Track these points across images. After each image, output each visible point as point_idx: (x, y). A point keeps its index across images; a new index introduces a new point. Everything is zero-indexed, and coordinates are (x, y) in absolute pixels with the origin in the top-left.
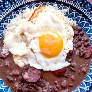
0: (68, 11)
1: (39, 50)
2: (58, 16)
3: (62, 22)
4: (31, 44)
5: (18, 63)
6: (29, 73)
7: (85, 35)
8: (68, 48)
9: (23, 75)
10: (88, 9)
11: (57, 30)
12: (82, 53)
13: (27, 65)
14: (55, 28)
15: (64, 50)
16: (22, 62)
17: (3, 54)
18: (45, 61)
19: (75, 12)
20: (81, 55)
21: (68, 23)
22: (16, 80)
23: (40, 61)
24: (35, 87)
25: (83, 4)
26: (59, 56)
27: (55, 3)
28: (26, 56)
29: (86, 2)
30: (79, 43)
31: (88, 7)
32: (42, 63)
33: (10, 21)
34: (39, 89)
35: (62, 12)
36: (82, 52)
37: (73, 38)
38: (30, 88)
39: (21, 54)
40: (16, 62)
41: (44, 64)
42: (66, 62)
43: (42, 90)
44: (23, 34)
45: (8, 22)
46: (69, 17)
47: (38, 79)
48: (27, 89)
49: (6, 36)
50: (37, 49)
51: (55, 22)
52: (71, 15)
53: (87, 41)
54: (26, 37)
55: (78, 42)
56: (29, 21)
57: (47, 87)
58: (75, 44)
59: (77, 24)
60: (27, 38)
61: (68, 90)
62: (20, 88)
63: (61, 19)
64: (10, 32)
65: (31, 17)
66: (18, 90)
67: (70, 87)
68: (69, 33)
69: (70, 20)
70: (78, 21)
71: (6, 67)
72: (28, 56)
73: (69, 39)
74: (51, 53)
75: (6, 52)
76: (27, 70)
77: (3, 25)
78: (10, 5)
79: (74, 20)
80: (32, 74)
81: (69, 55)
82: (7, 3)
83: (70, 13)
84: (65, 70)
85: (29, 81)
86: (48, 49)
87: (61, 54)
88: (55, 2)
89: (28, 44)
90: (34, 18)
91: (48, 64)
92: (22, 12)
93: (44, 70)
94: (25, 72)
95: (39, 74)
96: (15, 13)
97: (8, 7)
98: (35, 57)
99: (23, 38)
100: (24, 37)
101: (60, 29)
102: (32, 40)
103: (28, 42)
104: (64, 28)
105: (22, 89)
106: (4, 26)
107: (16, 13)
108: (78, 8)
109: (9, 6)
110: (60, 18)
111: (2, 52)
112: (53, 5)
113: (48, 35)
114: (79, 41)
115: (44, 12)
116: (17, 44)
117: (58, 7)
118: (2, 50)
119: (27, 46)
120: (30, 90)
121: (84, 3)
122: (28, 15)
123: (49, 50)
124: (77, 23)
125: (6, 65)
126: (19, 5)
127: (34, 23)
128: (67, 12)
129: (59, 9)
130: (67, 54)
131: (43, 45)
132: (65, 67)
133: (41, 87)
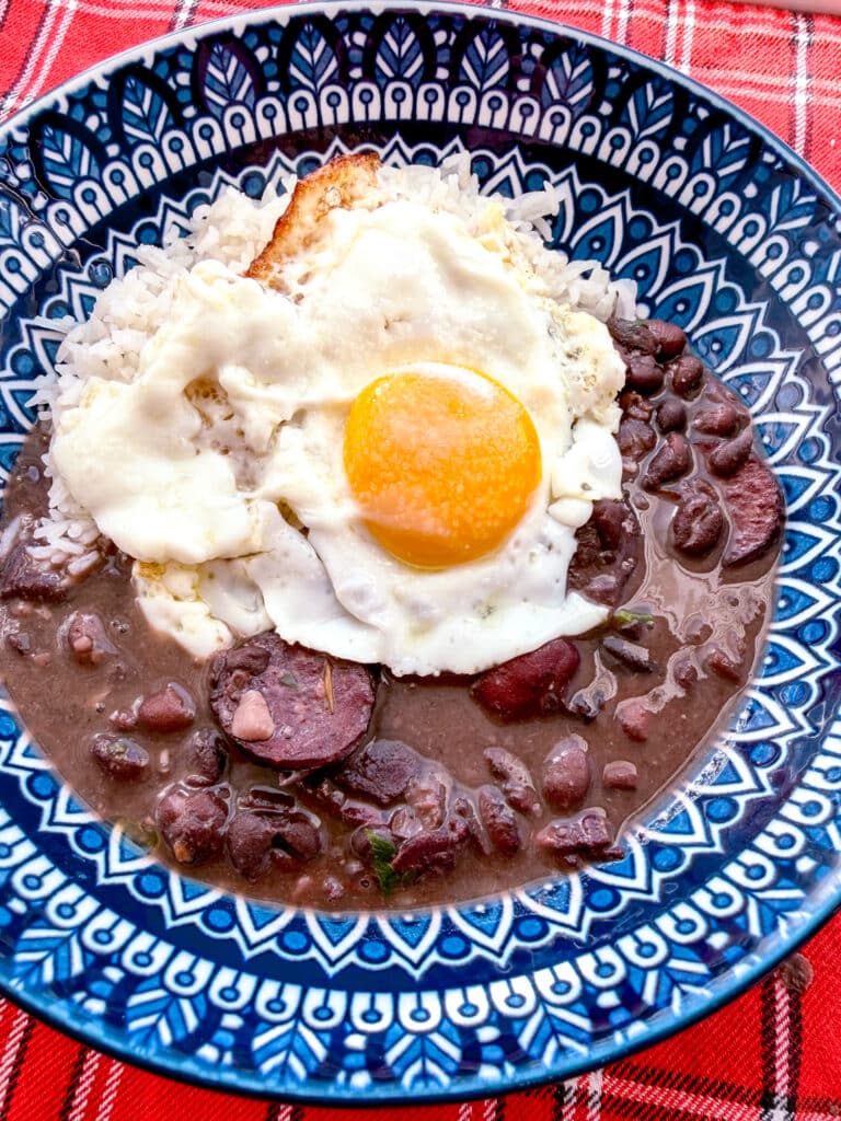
0: (562, 204)
1: (349, 509)
2: (485, 238)
3: (522, 283)
4: (279, 458)
5: (179, 626)
6: (273, 695)
7: (710, 387)
8: (585, 487)
9: (225, 714)
10: (722, 173)
11: (482, 351)
12: (696, 526)
13: (256, 638)
14: (464, 336)
15: (553, 500)
16: (211, 616)
17: (46, 566)
18: (399, 598)
19: (616, 212)
20: (691, 542)
21: (566, 293)
22: (164, 758)
23: (360, 595)
24: (327, 809)
25: (682, 134)
26: (516, 552)
27: (456, 149)
28: (242, 563)
29: (703, 113)
30: (669, 448)
31: (724, 153)
32: (379, 609)
33: (88, 303)
34: (361, 822)
35: (517, 214)
36: (698, 511)
37: (615, 412)
38: (286, 815)
39: (198, 548)
40: (160, 624)
41: (391, 619)
42: (575, 596)
43: (390, 826)
44: (204, 389)
45: (71, 312)
46: (572, 255)
47: (351, 735)
48: (267, 827)
49: (67, 414)
50: (332, 503)
51: (461, 281)
52: (590, 237)
53: (729, 429)
54: (237, 404)
55: (661, 442)
56: (248, 274)
57: (430, 800)
58: (638, 459)
59: (644, 311)
60: (242, 416)
61: (601, 812)
62: (203, 818)
63: (507, 261)
64: (95, 380)
65: (270, 245)
66: (193, 834)
67: (619, 793)
68: (583, 366)
69: (586, 275)
70: (645, 283)
71: (84, 660)
72: (255, 561)
73: (589, 416)
74: (448, 524)
75: (76, 549)
76: (254, 672)
77: (37, 336)
78: (84, 171)
79: (614, 277)
80: (298, 707)
81: (593, 539)
82: (61, 152)
83: (580, 219)
84: (564, 661)
85: (277, 755)
86: (418, 491)
87: (523, 532)
88: (457, 141)
89: (253, 464)
90: (291, 253)
91: (423, 620)
92: (185, 233)
93: (397, 672)
94: (242, 684)
95: (360, 697)
96: (131, 238)
97: (68, 182)
98: (316, 564)
99: (206, 419)
100: (217, 412)
101: (507, 342)
102: (285, 429)
103: (248, 449)
104: (542, 331)
105: (222, 830)
106: (44, 342)
107: (138, 236)
108: (645, 175)
109: (78, 180)
110: (505, 253)
111: (37, 552)
112: (435, 162)
113: (410, 379)
114: (665, 431)
115: (371, 210)
116: (161, 470)
117: (483, 182)
118: (38, 534)
119: (247, 480)
120: (288, 828)
121: (689, 125)
122: (240, 241)
123: (431, 496)
124: (641, 299)
125: (81, 643)
126: (161, 174)
127: (296, 289)
128: (555, 211)
129: (490, 194)
130: (579, 533)
131: (376, 457)
132: (567, 640)
133: (382, 806)
